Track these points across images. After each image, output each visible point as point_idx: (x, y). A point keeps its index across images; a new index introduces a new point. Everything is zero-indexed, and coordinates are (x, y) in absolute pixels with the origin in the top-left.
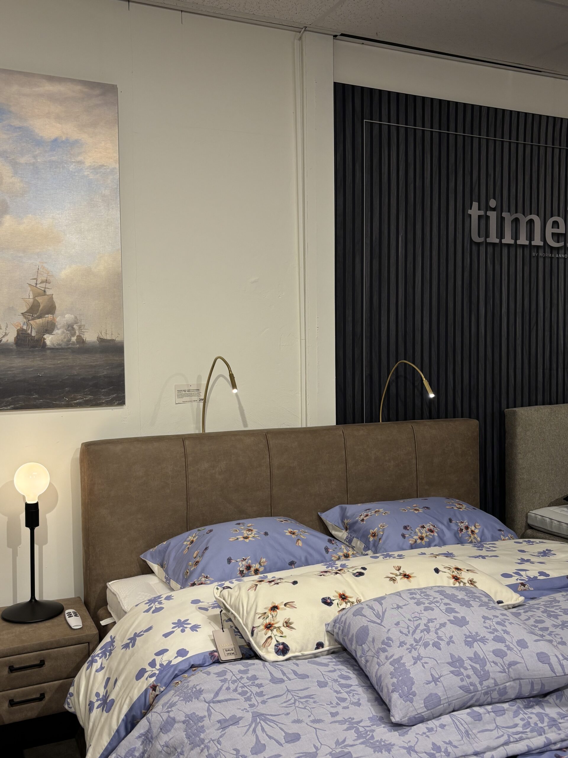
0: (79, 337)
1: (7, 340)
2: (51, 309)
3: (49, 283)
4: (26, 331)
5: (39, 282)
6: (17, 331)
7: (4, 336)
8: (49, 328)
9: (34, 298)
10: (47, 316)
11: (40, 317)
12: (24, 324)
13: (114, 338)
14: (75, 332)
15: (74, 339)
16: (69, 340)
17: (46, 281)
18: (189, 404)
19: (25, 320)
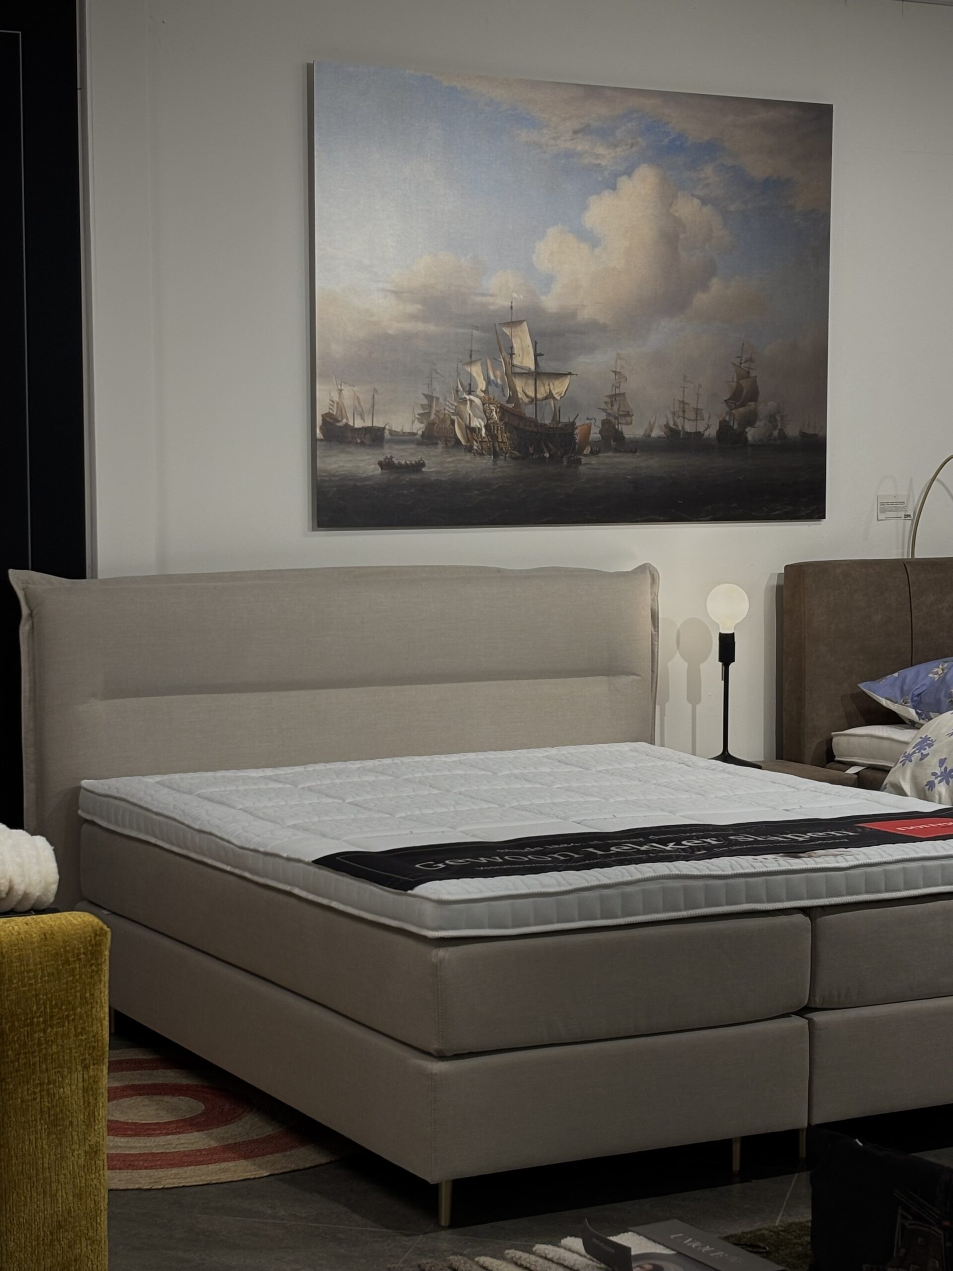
0: (781, 430)
1: (710, 434)
2: (754, 395)
3: (754, 362)
4: (728, 422)
5: (743, 362)
6: (720, 423)
7: (706, 429)
8: (750, 420)
9: (738, 380)
10: (750, 403)
11: (742, 405)
12: (726, 414)
13: (816, 433)
14: (777, 426)
15: (776, 433)
16: (771, 435)
17: (750, 360)
18: (893, 521)
19: (728, 409)
